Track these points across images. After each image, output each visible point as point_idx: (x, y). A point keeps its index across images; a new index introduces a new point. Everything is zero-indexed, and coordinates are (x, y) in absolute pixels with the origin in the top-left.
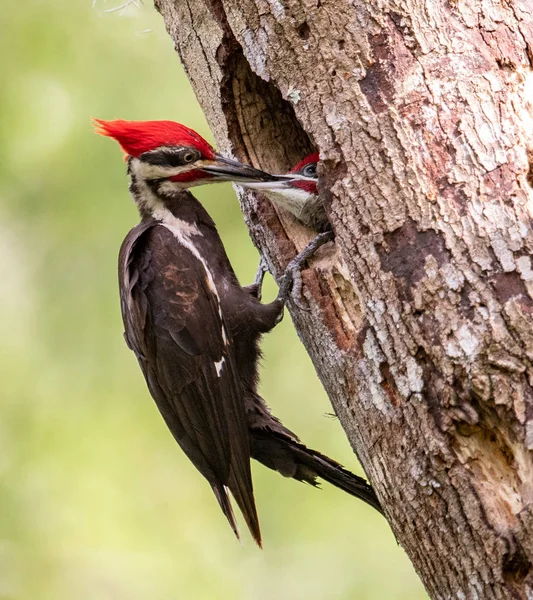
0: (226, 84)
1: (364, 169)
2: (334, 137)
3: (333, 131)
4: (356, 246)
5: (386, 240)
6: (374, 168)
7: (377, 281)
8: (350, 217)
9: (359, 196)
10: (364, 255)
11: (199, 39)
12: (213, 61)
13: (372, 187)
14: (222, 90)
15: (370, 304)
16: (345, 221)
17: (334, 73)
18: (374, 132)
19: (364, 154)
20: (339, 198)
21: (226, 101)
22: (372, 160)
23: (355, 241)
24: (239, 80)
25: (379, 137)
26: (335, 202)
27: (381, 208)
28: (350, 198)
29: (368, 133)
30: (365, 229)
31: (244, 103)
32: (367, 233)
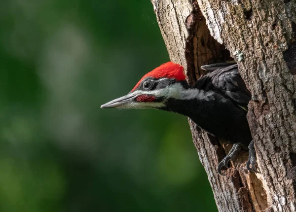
0: (190, 41)
1: (281, 110)
2: (263, 87)
3: (262, 82)
4: (270, 159)
5: (290, 158)
6: (288, 110)
7: (282, 183)
8: (269, 140)
9: (276, 127)
10: (275, 166)
11: (175, 9)
12: (183, 25)
13: (286, 122)
14: (187, 44)
15: (276, 198)
16: (264, 141)
17: (267, 45)
18: (289, 86)
19: (282, 100)
20: (261, 127)
21: (188, 52)
22: (287, 104)
23: (270, 156)
24: (198, 38)
25: (292, 90)
26: (259, 129)
27: (290, 137)
28: (270, 128)
29: (286, 87)
30: (277, 149)
31: (199, 53)
32: (279, 152)
